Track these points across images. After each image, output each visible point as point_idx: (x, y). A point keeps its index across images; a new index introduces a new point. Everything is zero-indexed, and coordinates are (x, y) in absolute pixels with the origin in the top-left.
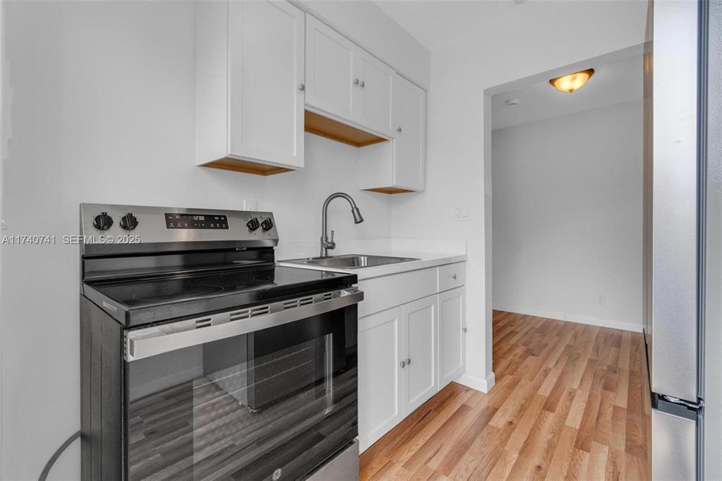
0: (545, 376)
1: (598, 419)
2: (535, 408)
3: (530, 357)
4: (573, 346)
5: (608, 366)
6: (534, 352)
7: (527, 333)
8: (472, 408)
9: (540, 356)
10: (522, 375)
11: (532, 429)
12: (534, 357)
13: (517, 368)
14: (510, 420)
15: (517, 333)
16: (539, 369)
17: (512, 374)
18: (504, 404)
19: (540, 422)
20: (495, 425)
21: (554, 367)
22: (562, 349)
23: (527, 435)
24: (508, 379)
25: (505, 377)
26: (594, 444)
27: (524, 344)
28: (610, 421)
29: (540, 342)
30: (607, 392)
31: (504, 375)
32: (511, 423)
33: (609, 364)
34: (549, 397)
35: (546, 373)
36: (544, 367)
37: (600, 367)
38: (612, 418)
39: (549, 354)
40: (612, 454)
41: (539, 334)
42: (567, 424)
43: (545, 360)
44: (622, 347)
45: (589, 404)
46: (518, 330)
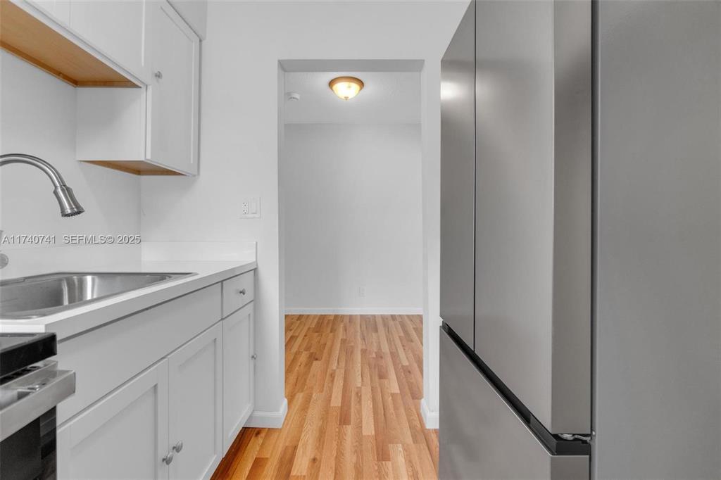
0: (333, 381)
1: (385, 415)
2: (333, 427)
3: (315, 363)
4: (346, 340)
5: (376, 353)
6: (316, 357)
7: (305, 336)
8: (267, 459)
9: (323, 358)
10: (312, 388)
11: (336, 457)
12: (317, 362)
13: (305, 380)
14: (312, 457)
15: (297, 337)
16: (326, 374)
17: (302, 391)
18: (303, 434)
19: (341, 444)
20: (299, 474)
21: (337, 368)
22: (338, 345)
23: (334, 469)
24: (300, 397)
25: (297, 397)
26: (390, 446)
27: (306, 350)
28: (394, 412)
29: (319, 342)
30: (382, 380)
31: (295, 394)
32: (314, 460)
33: (375, 350)
34: (341, 407)
35: (332, 376)
36: (329, 371)
37: (370, 356)
38: (394, 410)
39: (330, 355)
40: (406, 451)
41: (317, 334)
42: (364, 433)
43: (328, 362)
44: (379, 331)
45: (374, 399)
46: (297, 334)
